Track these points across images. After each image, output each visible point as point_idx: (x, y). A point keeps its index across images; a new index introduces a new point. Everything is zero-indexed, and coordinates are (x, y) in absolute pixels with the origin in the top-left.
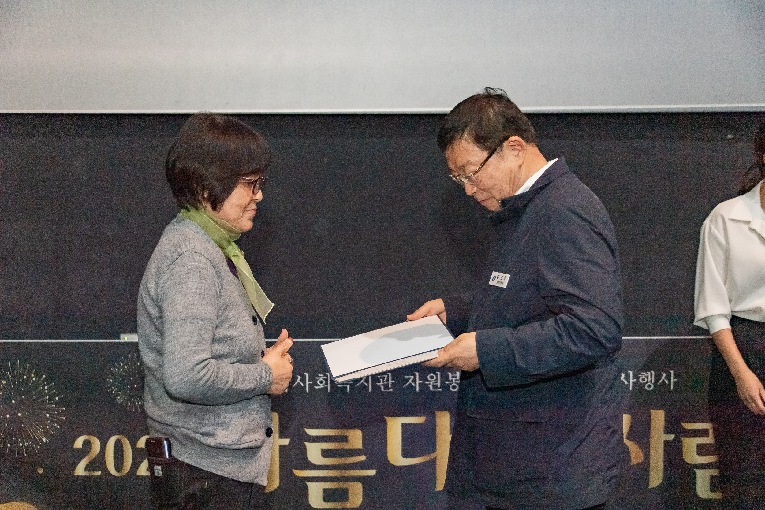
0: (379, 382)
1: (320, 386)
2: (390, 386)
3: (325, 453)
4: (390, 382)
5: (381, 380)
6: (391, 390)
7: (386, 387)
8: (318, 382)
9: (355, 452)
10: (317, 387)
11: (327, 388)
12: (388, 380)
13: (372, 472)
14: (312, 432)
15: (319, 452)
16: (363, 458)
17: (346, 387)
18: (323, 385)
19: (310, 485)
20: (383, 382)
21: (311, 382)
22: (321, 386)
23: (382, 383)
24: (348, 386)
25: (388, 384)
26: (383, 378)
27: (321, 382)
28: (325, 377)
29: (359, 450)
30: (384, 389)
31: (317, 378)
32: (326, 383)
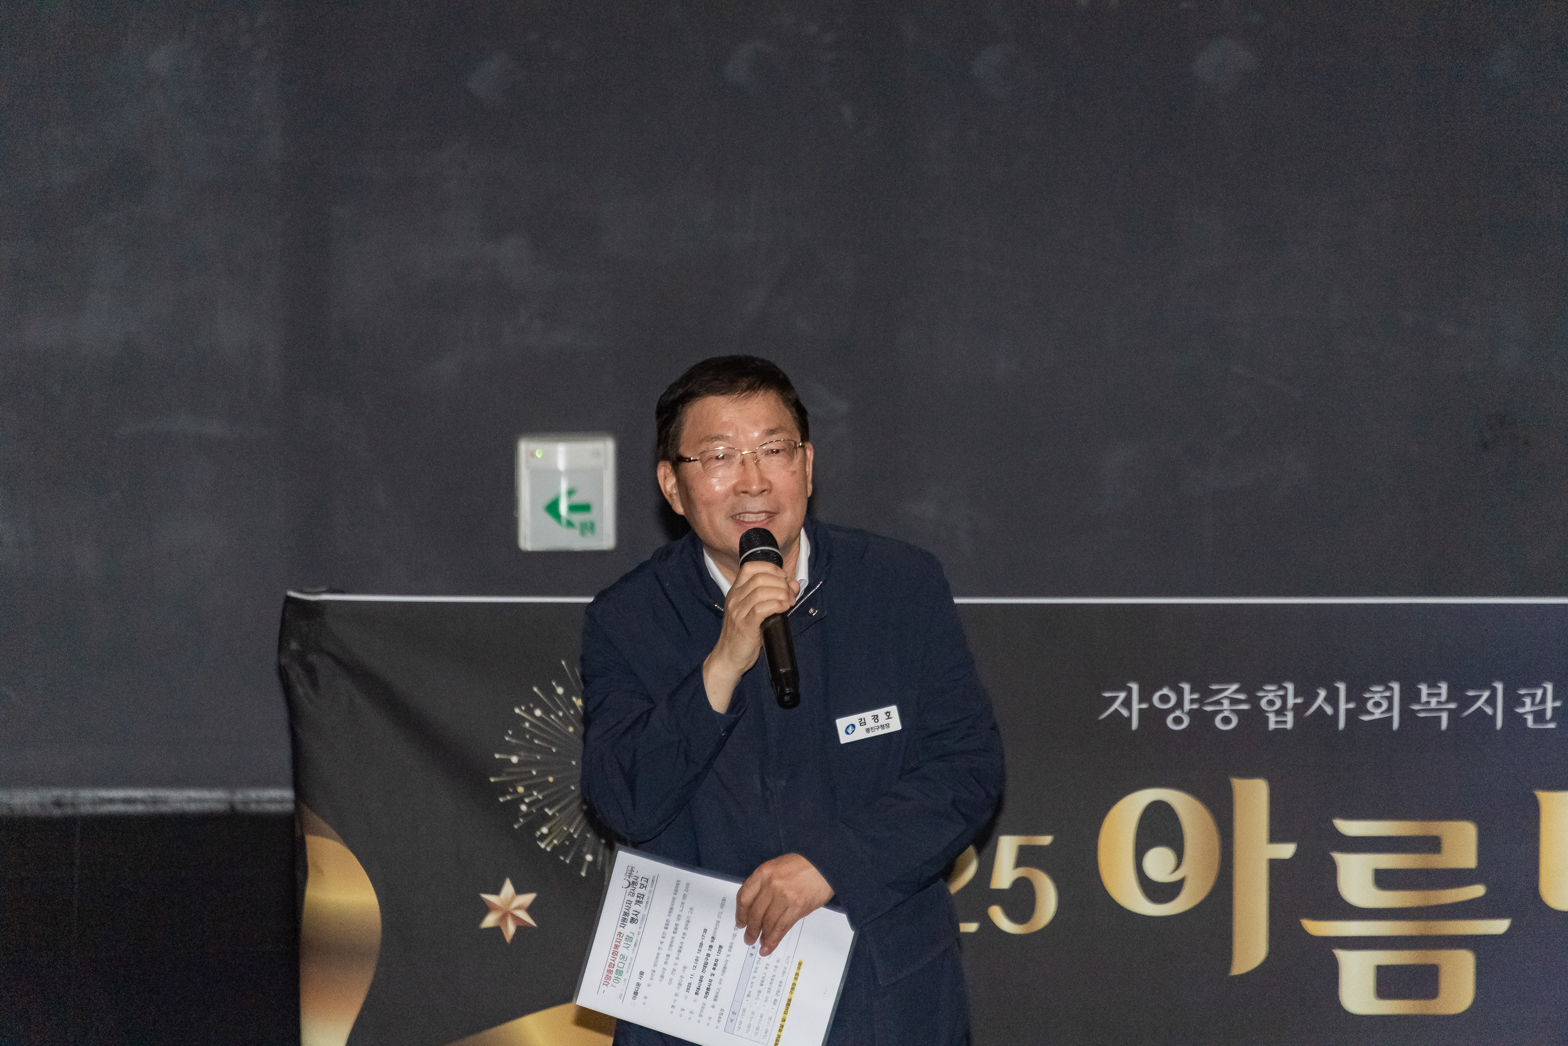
0: (1523, 705)
1: (1373, 714)
2: (1549, 715)
3: (1384, 879)
4: (1549, 705)
5: (1528, 701)
6: (1552, 726)
7: (1539, 716)
8: (1370, 705)
9: (1459, 877)
10: (1366, 718)
11: (1390, 719)
12: (1543, 700)
13: (1499, 926)
14: (1350, 828)
15: (1369, 877)
16: (1477, 891)
17: (1439, 719)
18: (1382, 713)
19: (1342, 955)
20: (1533, 704)
21: (1351, 706)
22: (1378, 714)
23: (1528, 708)
24: (1444, 716)
25: (1544, 711)
26: (1533, 696)
27: (1377, 705)
28: (1388, 694)
29: (1470, 870)
30: (1535, 721)
31: (1367, 695)
32: (1390, 709)
